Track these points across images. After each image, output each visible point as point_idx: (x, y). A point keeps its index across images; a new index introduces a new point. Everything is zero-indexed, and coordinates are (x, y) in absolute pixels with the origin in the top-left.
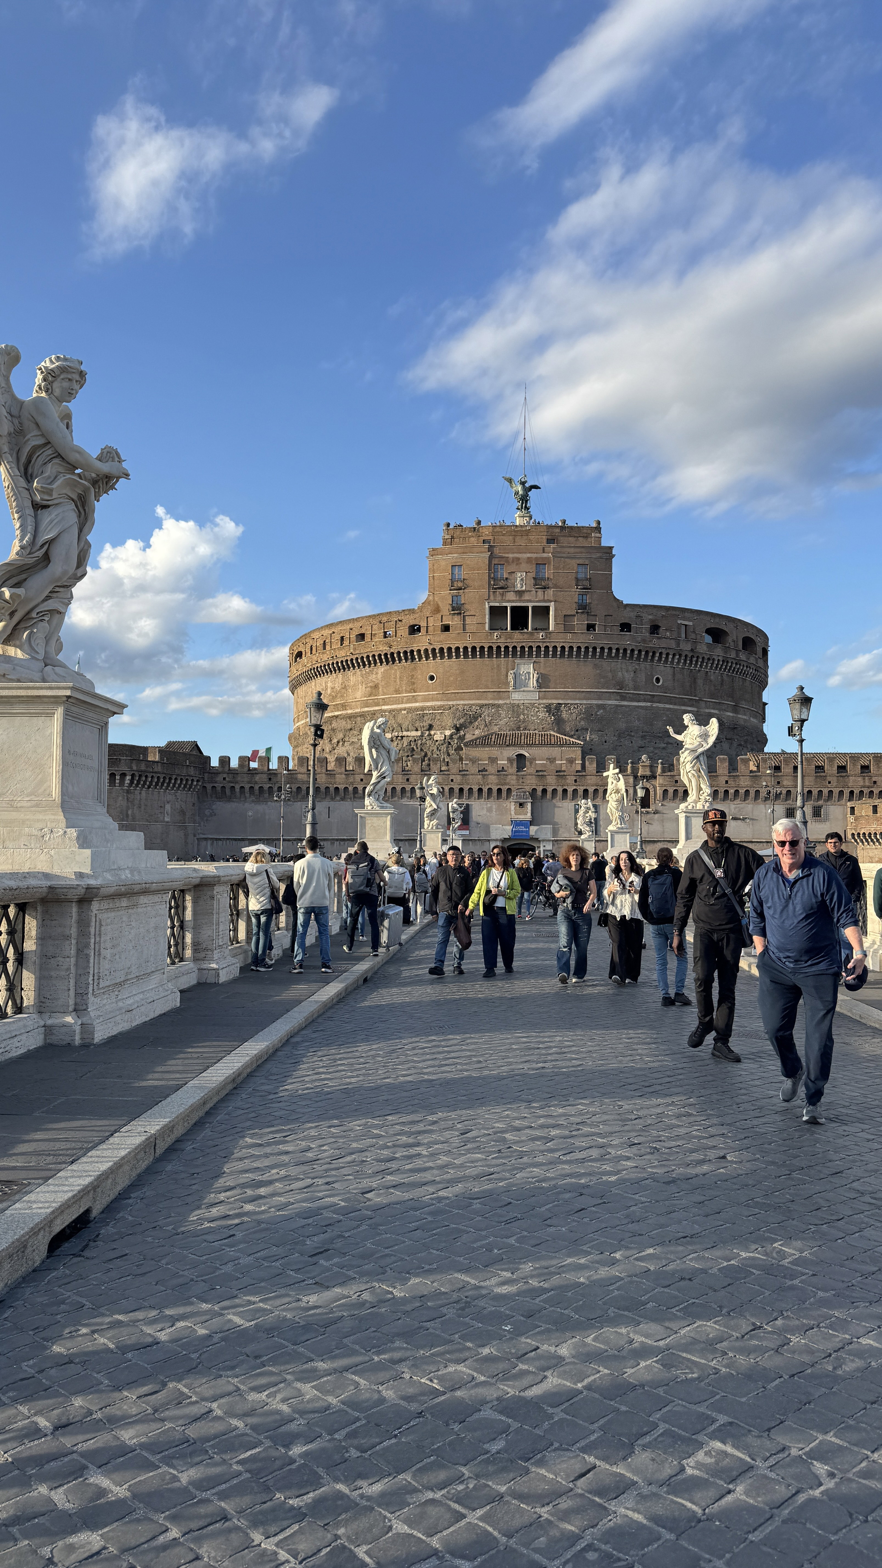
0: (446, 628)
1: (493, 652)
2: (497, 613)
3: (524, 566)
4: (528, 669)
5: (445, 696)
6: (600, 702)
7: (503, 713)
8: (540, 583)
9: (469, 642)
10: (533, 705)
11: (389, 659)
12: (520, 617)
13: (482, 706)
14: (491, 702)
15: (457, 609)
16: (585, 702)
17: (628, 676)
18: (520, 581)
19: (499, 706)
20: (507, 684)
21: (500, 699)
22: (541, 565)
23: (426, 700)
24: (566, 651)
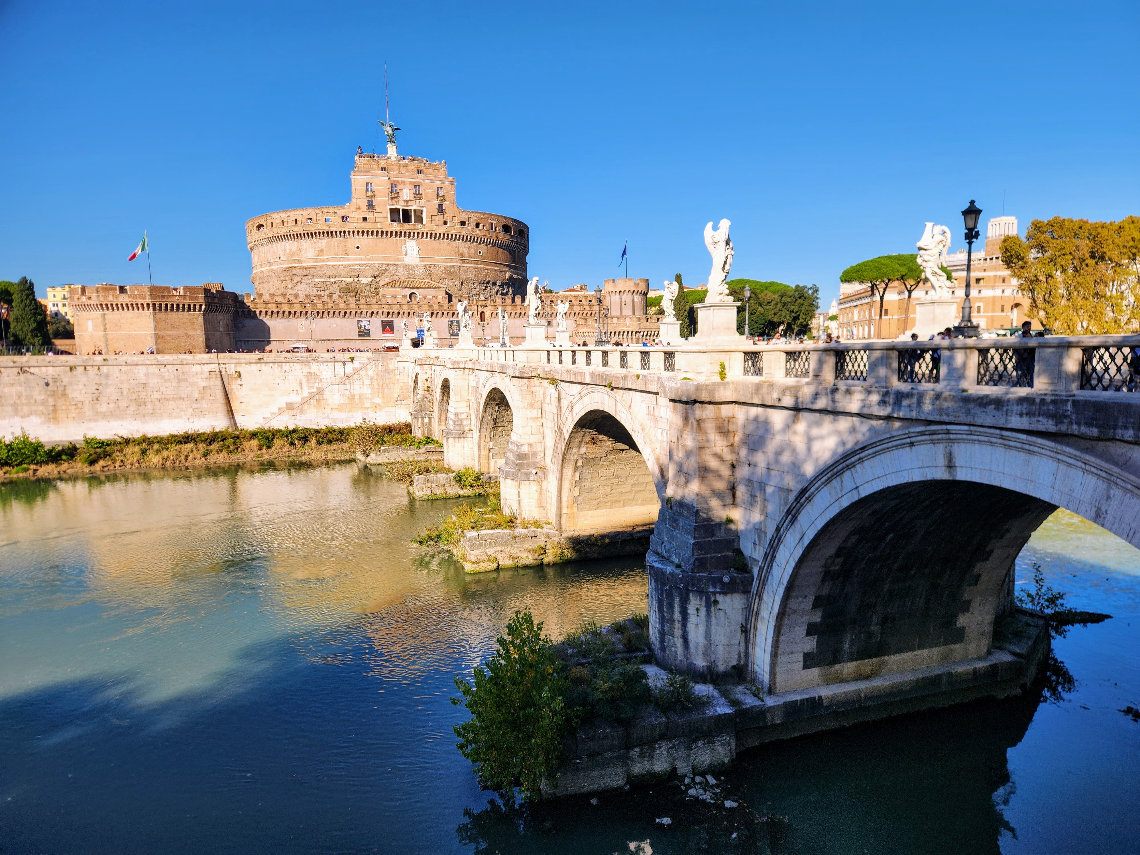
0: (365, 219)
1: (393, 234)
2: (394, 212)
3: (408, 186)
4: (413, 244)
5: (366, 258)
6: (452, 264)
7: (401, 270)
8: (417, 196)
9: (379, 228)
10: (417, 265)
11: (330, 234)
12: (406, 216)
13: (388, 265)
14: (393, 263)
15: (371, 208)
16: (444, 264)
17: (466, 250)
18: (406, 194)
19: (397, 265)
20: (402, 253)
21: (398, 261)
22: (417, 186)
23: (355, 260)
24: (433, 236)
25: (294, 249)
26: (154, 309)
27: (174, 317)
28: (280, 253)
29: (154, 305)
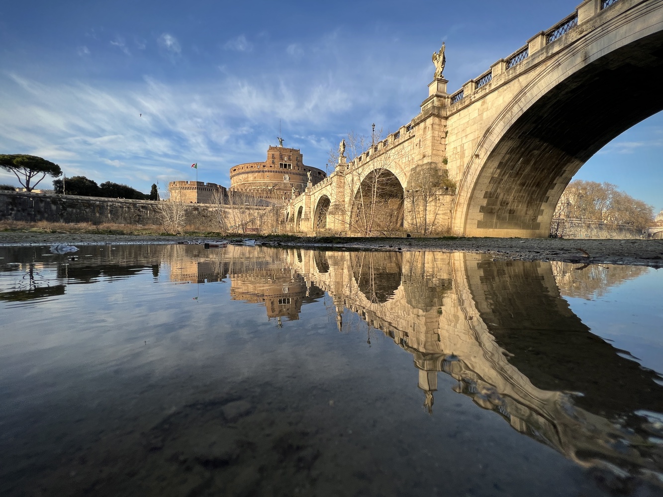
0: (271, 167)
1: (280, 172)
2: (281, 165)
3: (286, 156)
4: (287, 176)
5: (271, 180)
6: (300, 184)
7: (282, 184)
8: (289, 159)
9: (276, 170)
10: (288, 183)
11: (259, 172)
12: (285, 165)
13: (278, 182)
14: (280, 182)
15: (273, 163)
16: (297, 183)
18: (286, 159)
20: (283, 179)
21: (282, 181)
22: (289, 156)
23: (267, 181)
24: (295, 174)
25: (246, 177)
26: (198, 189)
27: (204, 192)
28: (241, 178)
29: (198, 188)
